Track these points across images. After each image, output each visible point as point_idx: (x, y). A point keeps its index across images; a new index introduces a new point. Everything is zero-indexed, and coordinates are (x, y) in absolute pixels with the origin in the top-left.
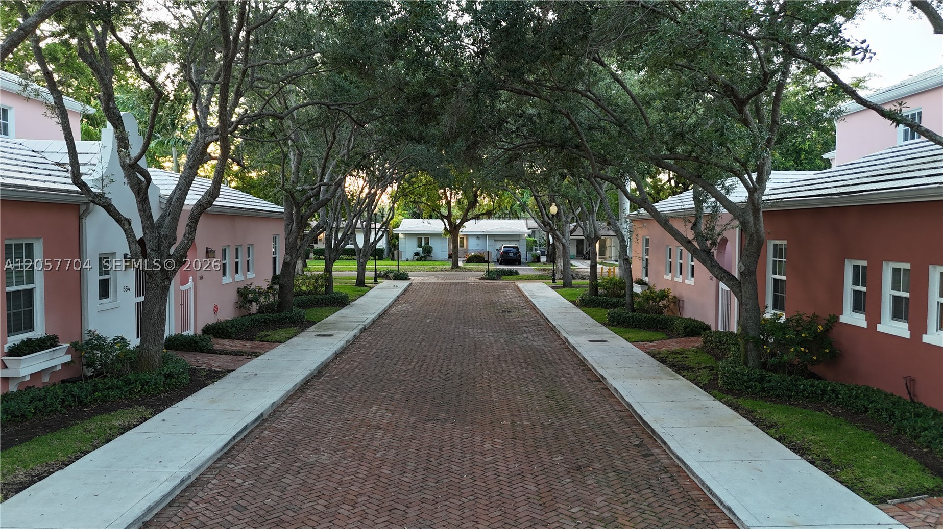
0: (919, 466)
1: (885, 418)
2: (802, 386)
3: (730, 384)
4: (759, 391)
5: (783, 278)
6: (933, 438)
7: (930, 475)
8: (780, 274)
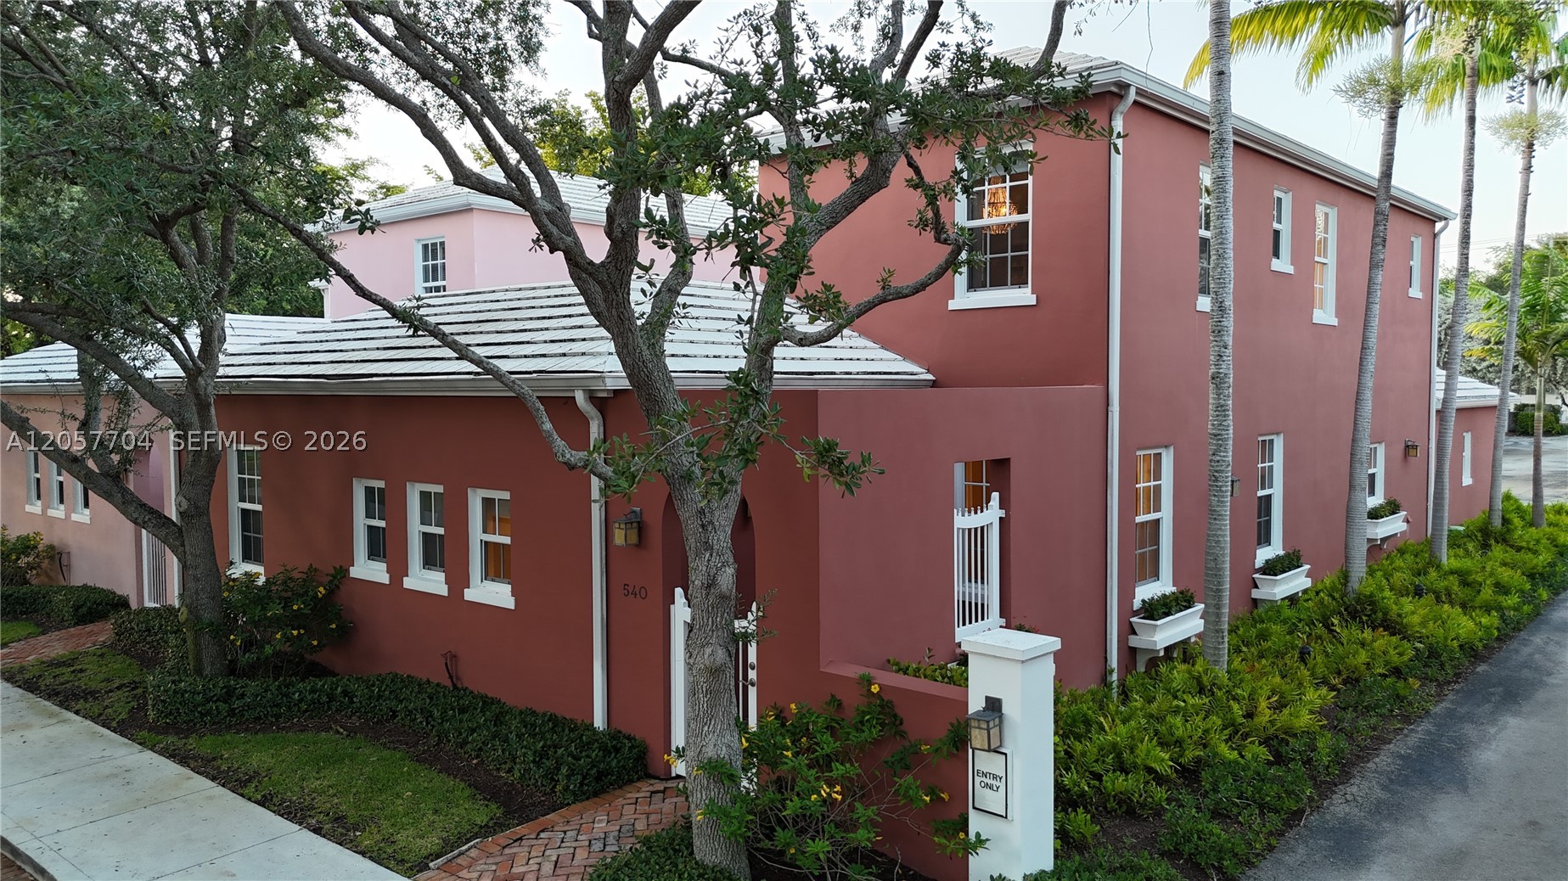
0: (467, 792)
1: (421, 722)
2: (297, 695)
3: (171, 714)
4: (226, 717)
5: (258, 507)
6: (483, 743)
7: (482, 802)
8: (252, 501)
